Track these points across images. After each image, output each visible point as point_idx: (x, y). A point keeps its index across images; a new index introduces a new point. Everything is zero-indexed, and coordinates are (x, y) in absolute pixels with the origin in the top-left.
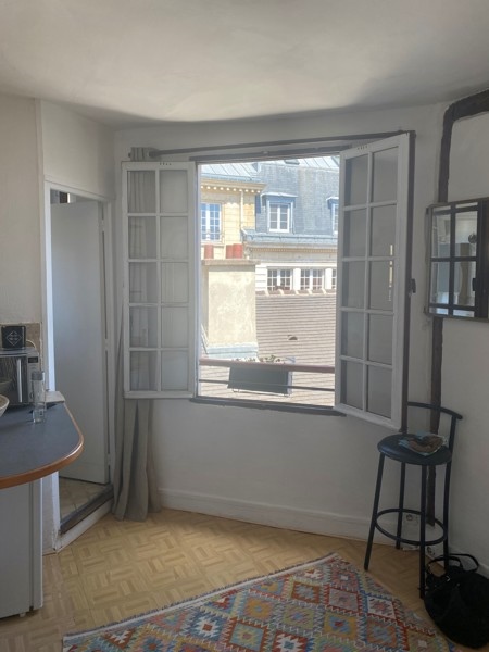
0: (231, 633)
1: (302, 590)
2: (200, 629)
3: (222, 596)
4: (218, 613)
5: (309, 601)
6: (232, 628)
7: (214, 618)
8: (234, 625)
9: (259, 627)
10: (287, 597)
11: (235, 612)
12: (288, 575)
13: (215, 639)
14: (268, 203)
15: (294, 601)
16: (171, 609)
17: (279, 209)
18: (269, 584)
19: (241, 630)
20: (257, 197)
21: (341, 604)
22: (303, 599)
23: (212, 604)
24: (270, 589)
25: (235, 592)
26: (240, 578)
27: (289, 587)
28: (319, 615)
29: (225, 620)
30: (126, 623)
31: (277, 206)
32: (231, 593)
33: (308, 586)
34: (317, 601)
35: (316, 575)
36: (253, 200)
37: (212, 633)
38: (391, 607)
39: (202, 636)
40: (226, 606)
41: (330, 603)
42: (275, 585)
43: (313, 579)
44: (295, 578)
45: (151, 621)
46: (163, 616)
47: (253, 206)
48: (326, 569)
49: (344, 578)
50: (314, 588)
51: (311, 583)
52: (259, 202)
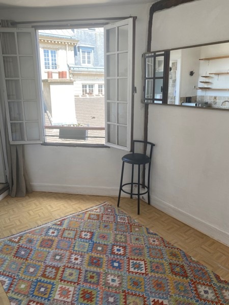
0: (63, 234)
1: (92, 216)
2: (50, 233)
3: (59, 221)
4: (57, 227)
5: (94, 220)
6: (63, 232)
7: (55, 229)
8: (64, 231)
9: (74, 230)
10: (86, 219)
11: (65, 226)
12: (87, 212)
13: (56, 236)
14: (81, 50)
15: (89, 220)
16: (37, 228)
17: (86, 53)
18: (79, 215)
19: (67, 232)
20: (75, 47)
21: (107, 219)
22: (93, 219)
23: (55, 224)
24: (79, 217)
25: (65, 219)
26: (67, 215)
27: (87, 216)
28: (98, 224)
29: (60, 229)
30: (18, 235)
31: (85, 52)
32: (63, 220)
33: (95, 215)
34: (98, 219)
35: (98, 210)
36: (73, 49)
37: (55, 234)
38: (127, 219)
39: (51, 236)
40: (61, 225)
41: (103, 219)
42: (81, 215)
43: (97, 212)
44: (89, 212)
45: (29, 233)
46: (35, 230)
47: (73, 52)
48: (102, 208)
49: (109, 210)
50: (97, 215)
51: (96, 213)
52: (76, 49)
